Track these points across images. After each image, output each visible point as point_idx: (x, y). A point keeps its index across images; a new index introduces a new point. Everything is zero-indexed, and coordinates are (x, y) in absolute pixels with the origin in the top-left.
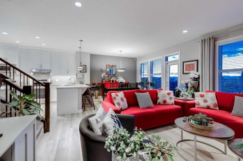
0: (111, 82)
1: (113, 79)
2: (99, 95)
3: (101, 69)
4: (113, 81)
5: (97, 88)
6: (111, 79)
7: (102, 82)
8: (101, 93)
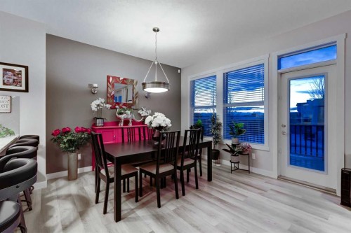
0: (121, 125)
1: (128, 115)
2: (82, 164)
3: (91, 86)
4: (126, 122)
5: (75, 145)
6: (123, 117)
7: (95, 125)
8: (89, 158)
